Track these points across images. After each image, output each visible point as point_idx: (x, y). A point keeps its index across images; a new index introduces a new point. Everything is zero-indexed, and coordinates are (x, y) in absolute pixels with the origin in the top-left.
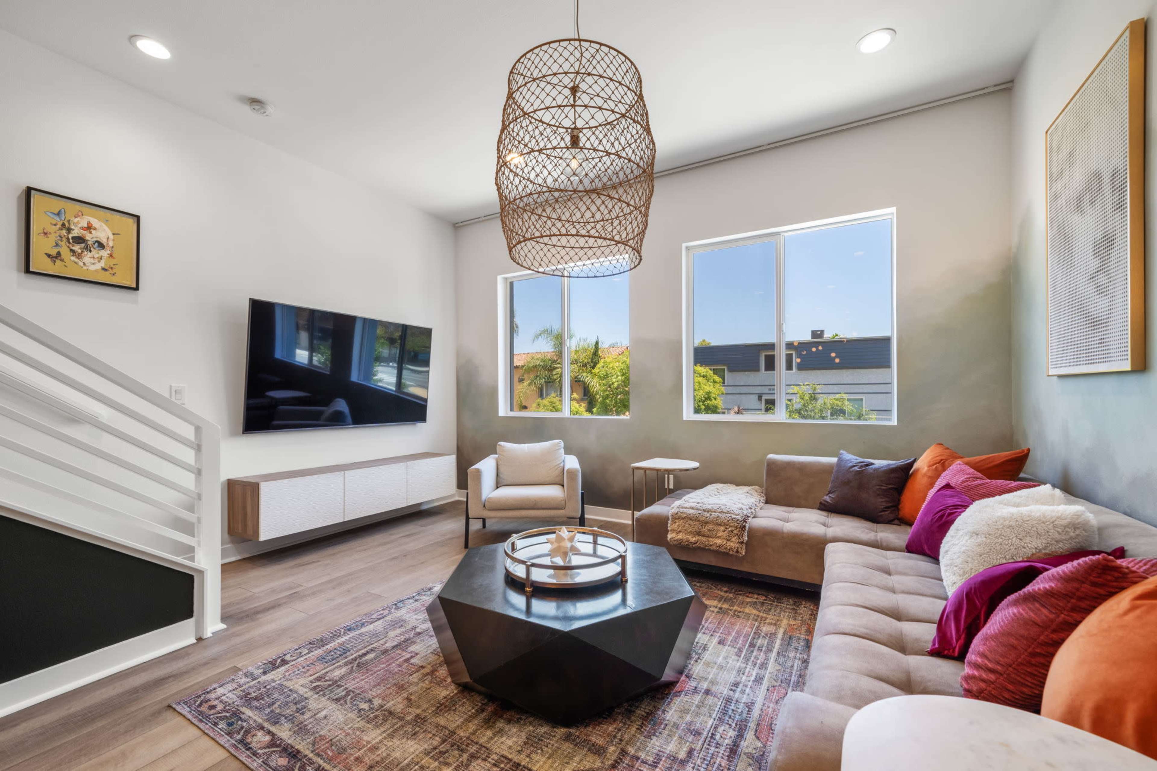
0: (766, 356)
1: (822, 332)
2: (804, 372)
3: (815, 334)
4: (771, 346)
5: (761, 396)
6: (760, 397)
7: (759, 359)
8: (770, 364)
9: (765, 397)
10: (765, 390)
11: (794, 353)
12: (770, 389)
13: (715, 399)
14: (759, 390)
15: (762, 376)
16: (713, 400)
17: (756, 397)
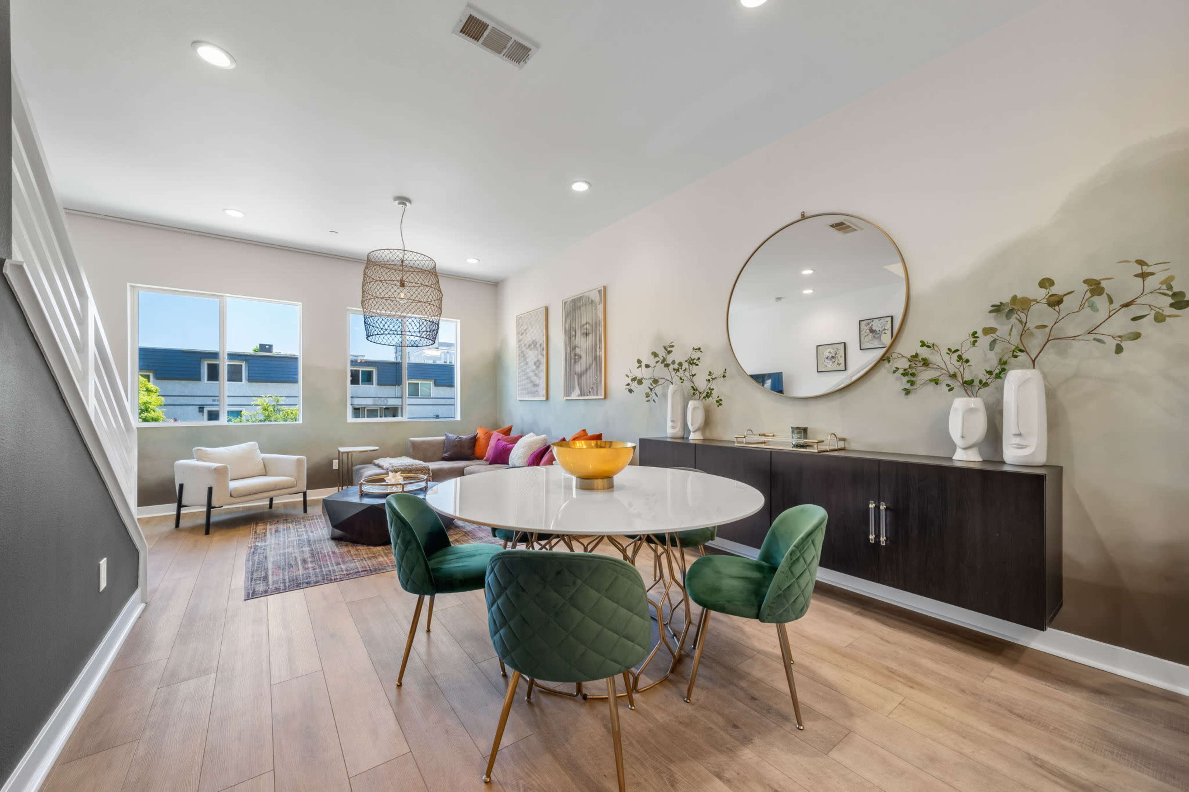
0: (209, 365)
1: (271, 346)
2: (255, 384)
3: (263, 347)
4: (214, 355)
5: (203, 408)
6: (201, 409)
7: (200, 368)
8: (214, 374)
9: (206, 409)
10: (209, 401)
11: (244, 364)
12: (214, 401)
13: (154, 411)
14: (199, 401)
15: (205, 385)
16: (152, 412)
17: (196, 408)
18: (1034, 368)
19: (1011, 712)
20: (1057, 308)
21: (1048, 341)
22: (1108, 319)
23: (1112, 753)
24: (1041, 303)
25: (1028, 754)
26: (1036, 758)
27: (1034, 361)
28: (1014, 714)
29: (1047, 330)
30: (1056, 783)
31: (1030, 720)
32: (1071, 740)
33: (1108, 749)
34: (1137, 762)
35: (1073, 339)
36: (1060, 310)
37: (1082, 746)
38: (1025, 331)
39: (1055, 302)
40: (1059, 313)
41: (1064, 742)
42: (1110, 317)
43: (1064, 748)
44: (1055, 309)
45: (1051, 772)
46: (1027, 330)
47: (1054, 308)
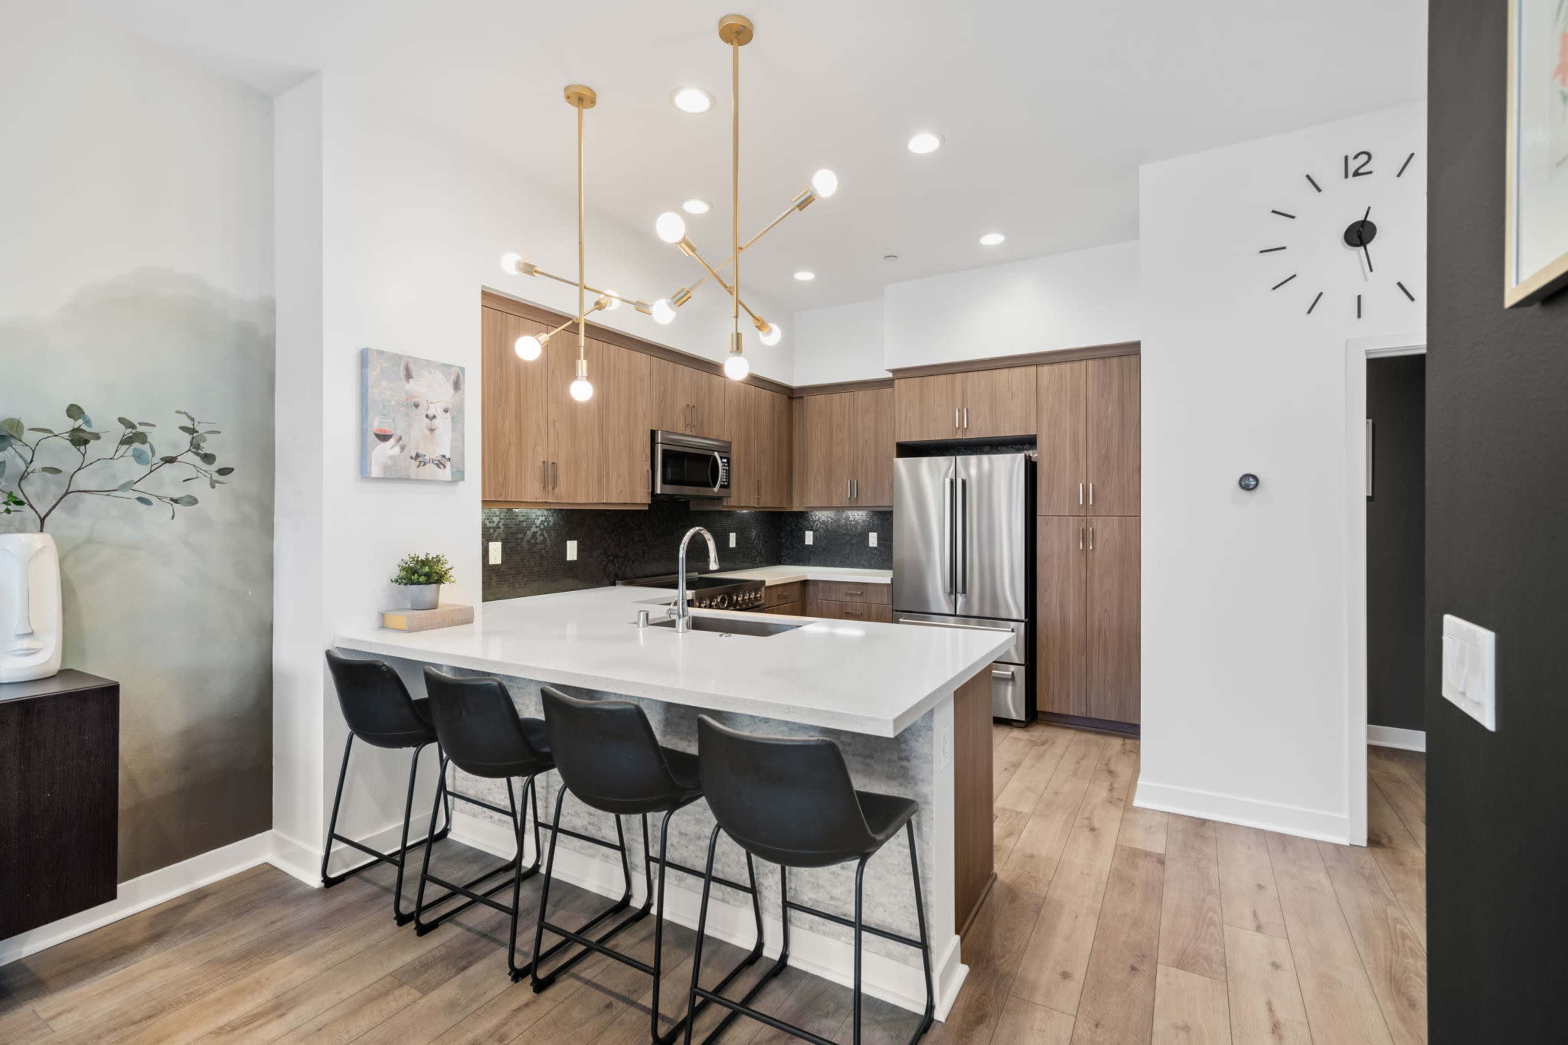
18: (42, 531)
19: (135, 1023)
20: (82, 448)
21: (67, 493)
22: (149, 474)
23: (243, 968)
24: (62, 437)
25: (211, 1033)
26: (222, 1028)
27: (42, 520)
28: (141, 1021)
29: (64, 478)
30: (260, 1026)
31: (161, 1012)
32: (212, 990)
33: (238, 968)
34: (263, 958)
35: (108, 495)
36: (86, 452)
37: (224, 986)
38: (28, 474)
39: (79, 439)
40: (84, 455)
41: (212, 996)
42: (151, 472)
43: (219, 1000)
44: (79, 450)
45: (245, 1024)
46: (32, 472)
47: (78, 447)
